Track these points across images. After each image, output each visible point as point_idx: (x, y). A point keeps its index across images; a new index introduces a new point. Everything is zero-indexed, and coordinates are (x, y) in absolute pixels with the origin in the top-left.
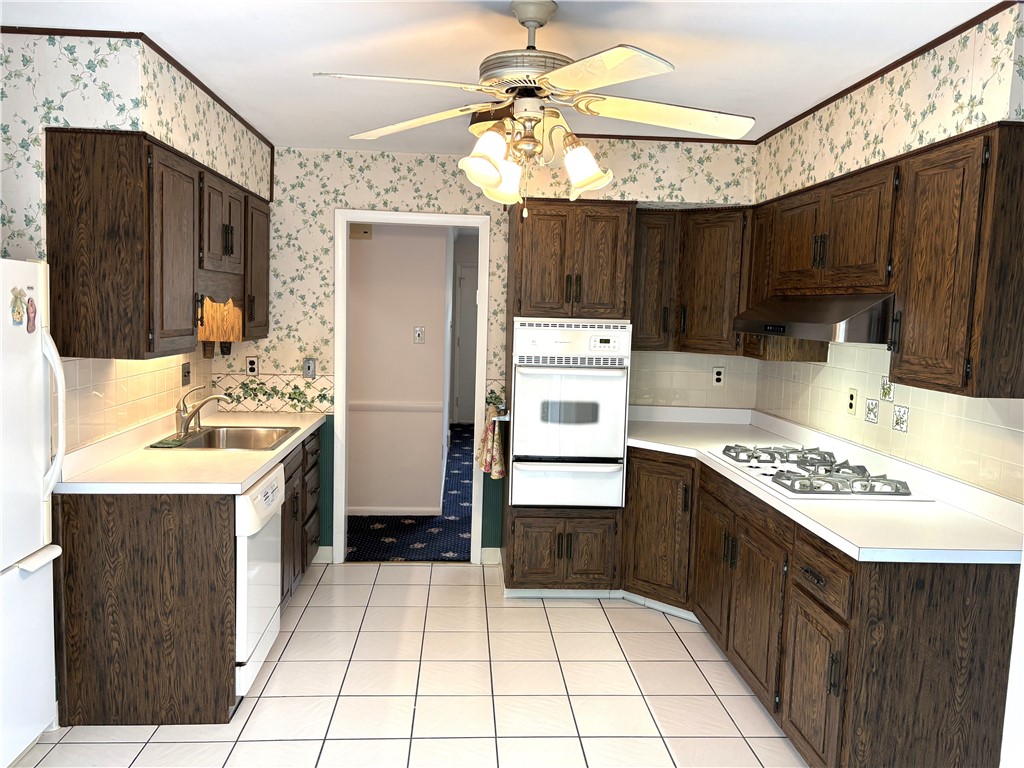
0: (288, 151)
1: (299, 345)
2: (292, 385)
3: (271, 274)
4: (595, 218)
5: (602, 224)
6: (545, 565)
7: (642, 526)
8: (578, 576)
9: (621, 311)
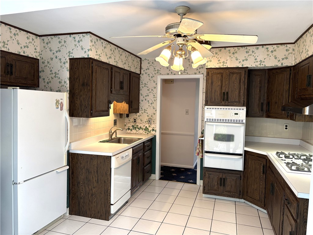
0: (145, 59)
1: (147, 115)
2: (145, 126)
3: (140, 95)
4: (233, 73)
5: (235, 75)
6: (216, 188)
7: (249, 178)
8: (227, 192)
9: (243, 104)
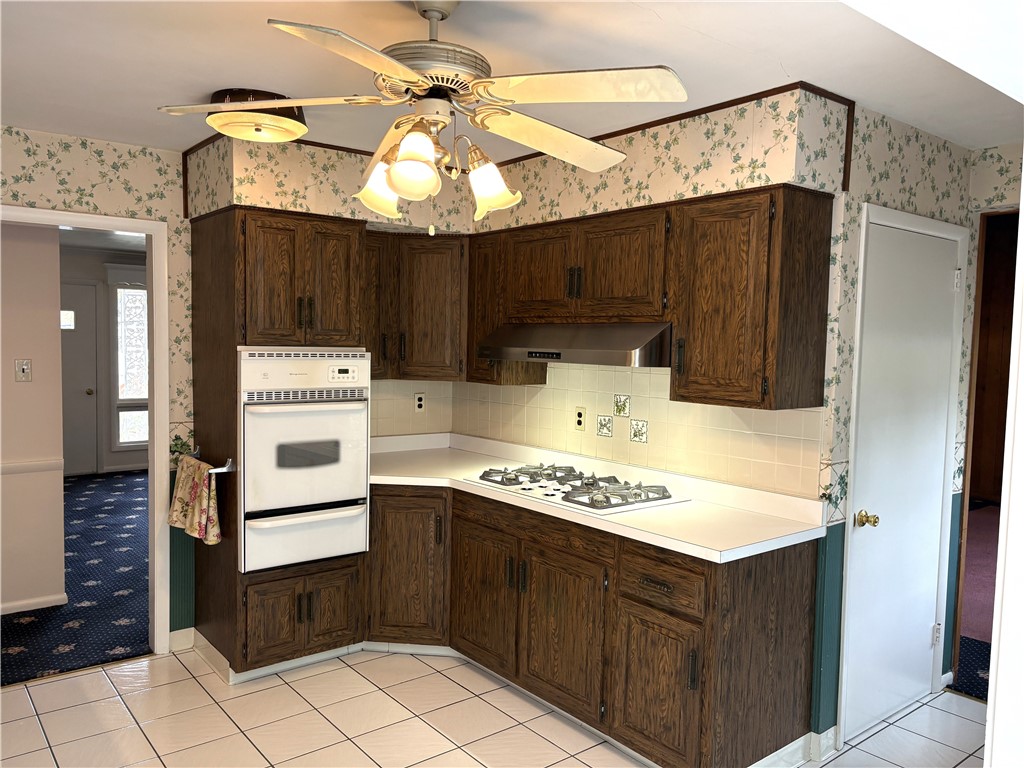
4: (325, 235)
5: (333, 243)
6: (284, 635)
7: (389, 568)
8: (321, 638)
9: (357, 338)
